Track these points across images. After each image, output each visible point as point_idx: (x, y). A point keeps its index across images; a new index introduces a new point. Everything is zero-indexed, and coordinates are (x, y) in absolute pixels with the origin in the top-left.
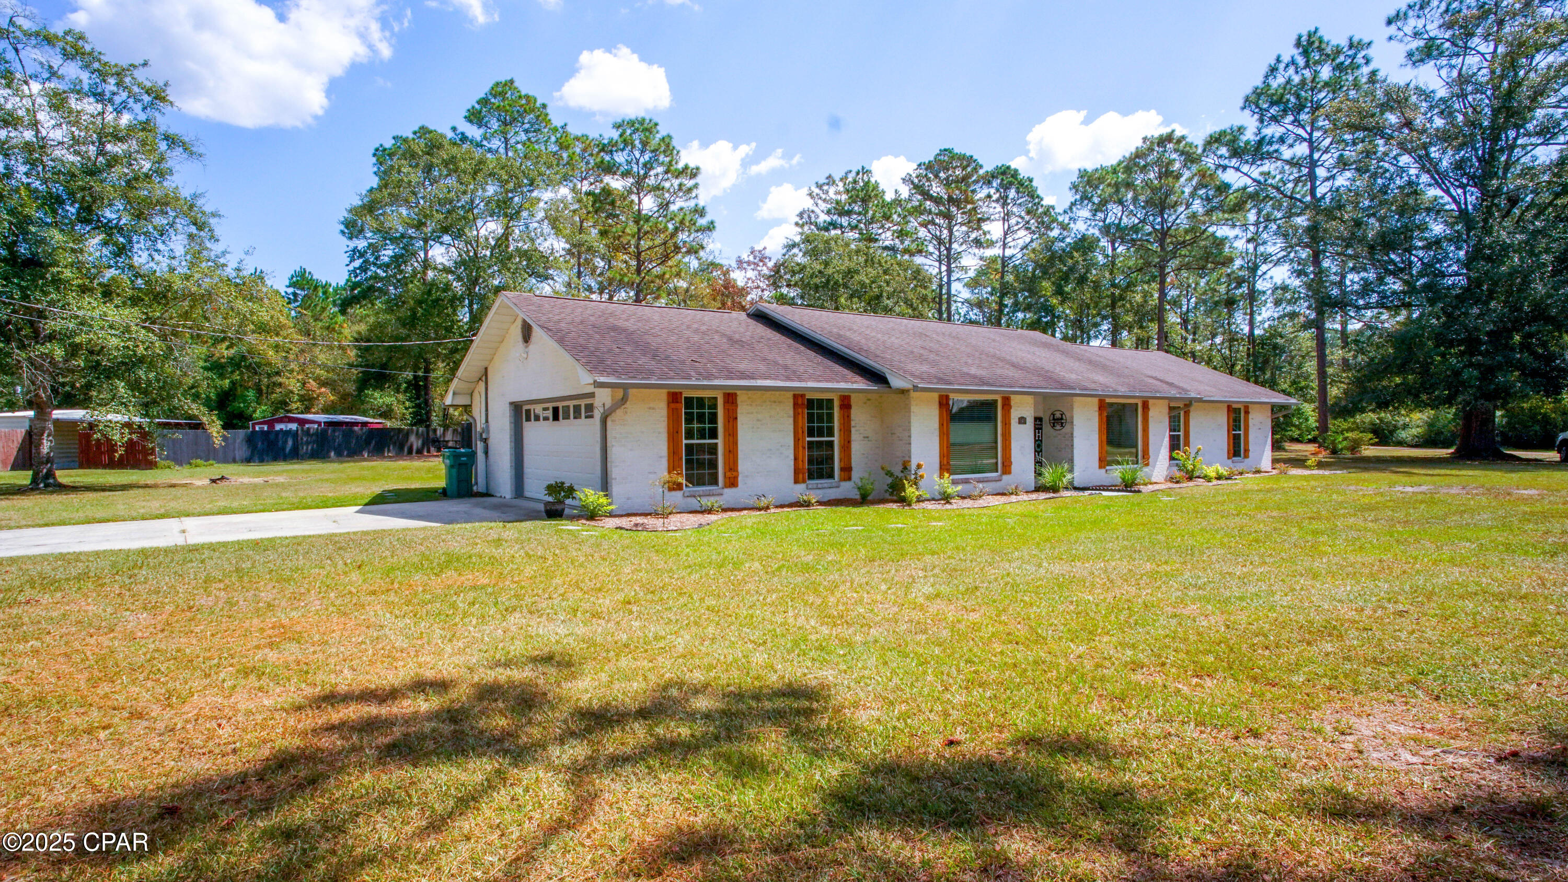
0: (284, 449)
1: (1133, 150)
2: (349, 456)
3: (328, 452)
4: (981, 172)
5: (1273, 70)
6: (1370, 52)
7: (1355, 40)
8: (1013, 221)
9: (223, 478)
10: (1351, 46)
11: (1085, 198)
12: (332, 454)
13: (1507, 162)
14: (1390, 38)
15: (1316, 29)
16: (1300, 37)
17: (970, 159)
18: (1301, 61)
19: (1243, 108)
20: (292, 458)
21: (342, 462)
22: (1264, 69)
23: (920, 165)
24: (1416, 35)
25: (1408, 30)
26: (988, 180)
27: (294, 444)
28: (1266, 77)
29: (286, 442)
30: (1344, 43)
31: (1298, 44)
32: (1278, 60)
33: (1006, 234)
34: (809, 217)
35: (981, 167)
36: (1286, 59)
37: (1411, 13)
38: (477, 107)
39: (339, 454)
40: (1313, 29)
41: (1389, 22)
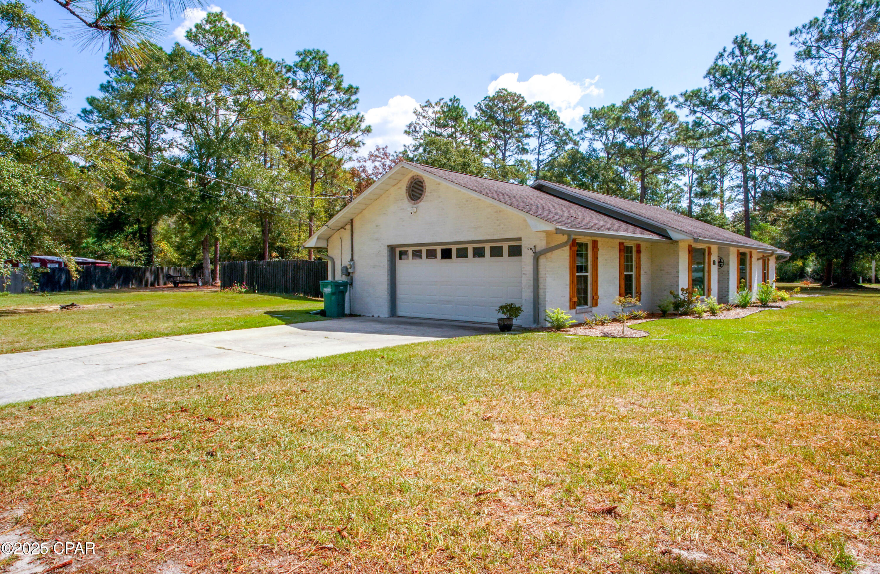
0: (59, 282)
1: (628, 97)
2: (105, 287)
3: (91, 284)
4: (525, 105)
5: (721, 55)
6: (775, 51)
7: (768, 42)
8: (545, 138)
9: (73, 304)
10: (766, 46)
11: (591, 126)
12: (94, 286)
13: (863, 120)
14: (792, 44)
15: (746, 34)
16: (737, 38)
17: (519, 96)
18: (737, 52)
19: (705, 77)
20: (65, 290)
21: (101, 293)
22: (716, 54)
23: (486, 98)
24: (804, 43)
25: (801, 40)
26: (529, 111)
27: (66, 278)
28: (716, 59)
29: (60, 277)
30: (761, 44)
31: (735, 42)
32: (724, 50)
33: (540, 145)
34: (415, 128)
35: (526, 102)
36: (729, 50)
37: (804, 30)
38: (194, 30)
39: (99, 286)
40: (744, 34)
41: (791, 34)
